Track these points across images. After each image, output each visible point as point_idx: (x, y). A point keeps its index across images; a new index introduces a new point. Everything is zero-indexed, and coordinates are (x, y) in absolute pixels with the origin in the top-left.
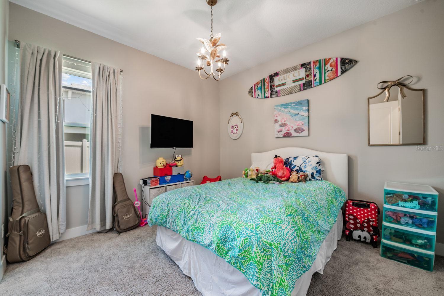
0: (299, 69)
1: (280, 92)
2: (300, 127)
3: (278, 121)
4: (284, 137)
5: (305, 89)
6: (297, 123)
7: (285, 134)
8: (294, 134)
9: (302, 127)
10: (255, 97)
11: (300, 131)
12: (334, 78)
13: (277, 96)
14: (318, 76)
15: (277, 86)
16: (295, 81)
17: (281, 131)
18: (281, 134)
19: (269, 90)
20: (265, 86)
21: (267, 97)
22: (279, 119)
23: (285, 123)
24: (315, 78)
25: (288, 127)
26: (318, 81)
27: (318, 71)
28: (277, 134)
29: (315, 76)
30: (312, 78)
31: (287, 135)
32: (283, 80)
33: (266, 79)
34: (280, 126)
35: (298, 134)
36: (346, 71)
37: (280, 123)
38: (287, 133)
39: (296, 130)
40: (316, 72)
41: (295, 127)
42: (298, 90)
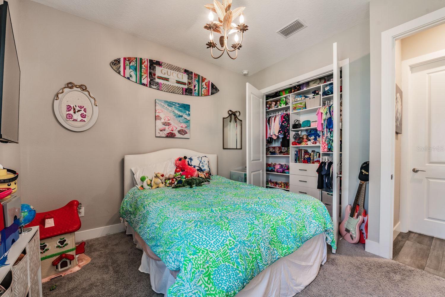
0: (182, 72)
1: (162, 86)
2: (183, 129)
3: (161, 118)
4: (167, 137)
5: (187, 95)
6: (181, 125)
7: (168, 134)
8: (178, 135)
9: (185, 130)
10: (124, 76)
11: (183, 133)
12: (207, 96)
13: (158, 89)
14: (197, 88)
15: (159, 78)
16: (178, 82)
17: (164, 130)
18: (164, 134)
19: (147, 76)
20: (143, 69)
21: (144, 84)
22: (162, 115)
23: (169, 122)
24: (195, 89)
25: (172, 127)
26: (197, 92)
27: (197, 83)
28: (159, 133)
29: (195, 87)
30: (193, 87)
31: (170, 136)
32: (166, 74)
33: (144, 61)
34: (163, 125)
35: (182, 136)
36: (213, 94)
37: (163, 121)
38: (170, 133)
39: (179, 132)
40: (196, 84)
41: (179, 129)
42: (180, 92)
